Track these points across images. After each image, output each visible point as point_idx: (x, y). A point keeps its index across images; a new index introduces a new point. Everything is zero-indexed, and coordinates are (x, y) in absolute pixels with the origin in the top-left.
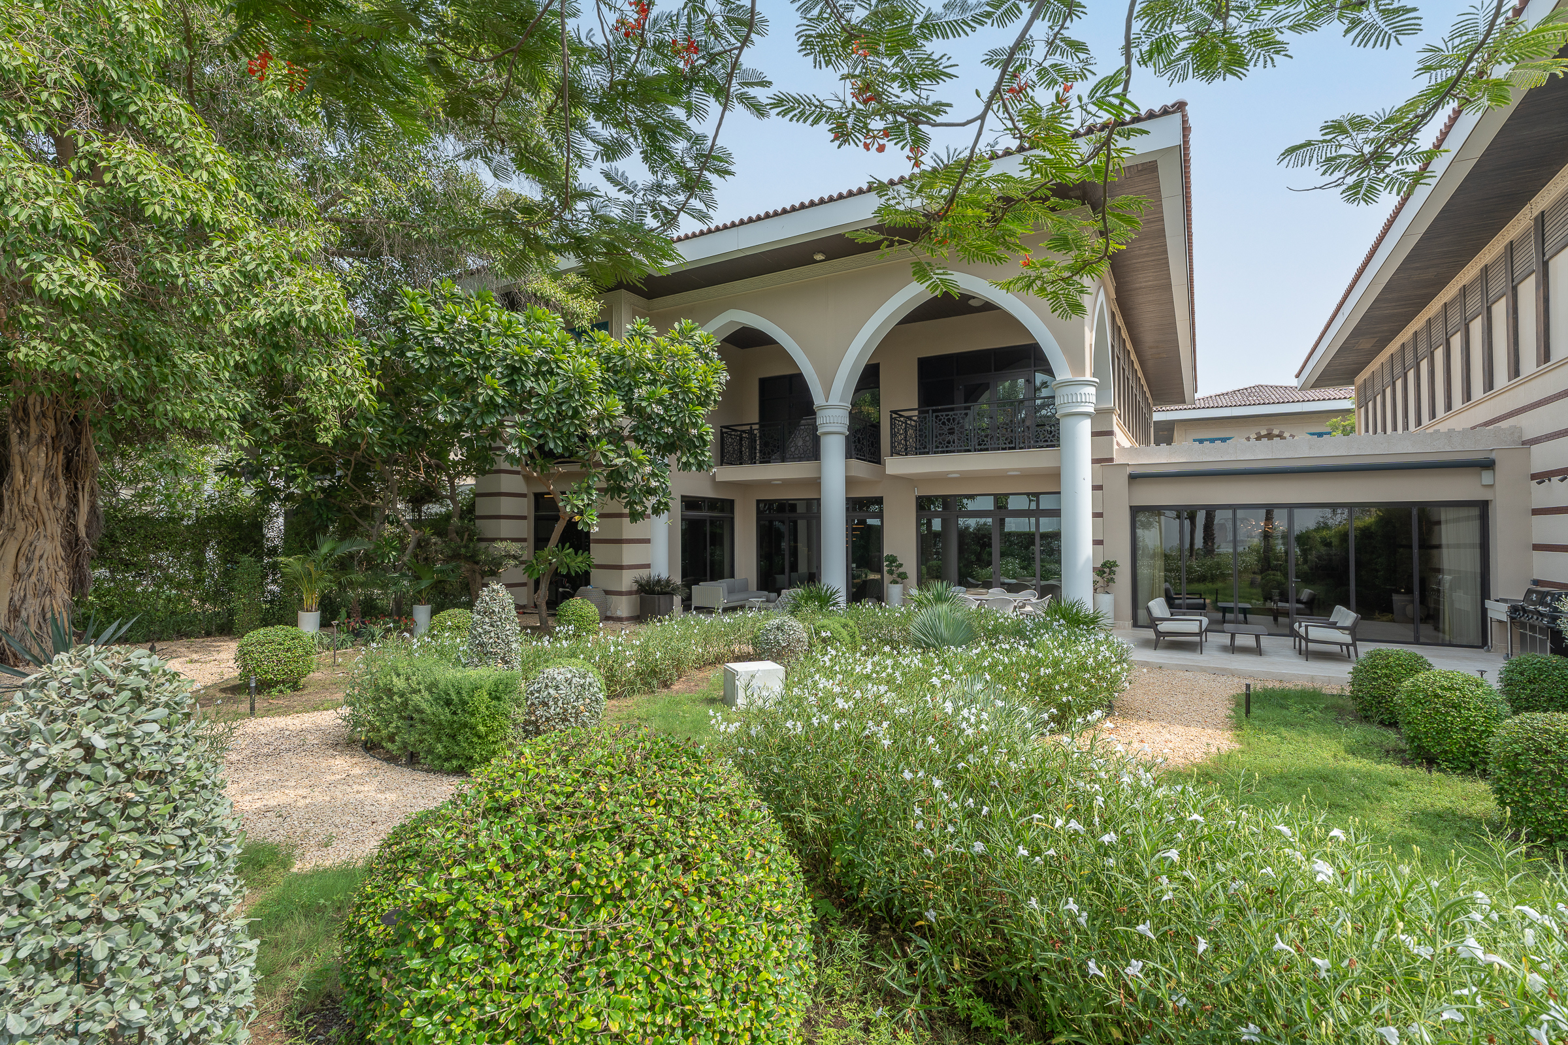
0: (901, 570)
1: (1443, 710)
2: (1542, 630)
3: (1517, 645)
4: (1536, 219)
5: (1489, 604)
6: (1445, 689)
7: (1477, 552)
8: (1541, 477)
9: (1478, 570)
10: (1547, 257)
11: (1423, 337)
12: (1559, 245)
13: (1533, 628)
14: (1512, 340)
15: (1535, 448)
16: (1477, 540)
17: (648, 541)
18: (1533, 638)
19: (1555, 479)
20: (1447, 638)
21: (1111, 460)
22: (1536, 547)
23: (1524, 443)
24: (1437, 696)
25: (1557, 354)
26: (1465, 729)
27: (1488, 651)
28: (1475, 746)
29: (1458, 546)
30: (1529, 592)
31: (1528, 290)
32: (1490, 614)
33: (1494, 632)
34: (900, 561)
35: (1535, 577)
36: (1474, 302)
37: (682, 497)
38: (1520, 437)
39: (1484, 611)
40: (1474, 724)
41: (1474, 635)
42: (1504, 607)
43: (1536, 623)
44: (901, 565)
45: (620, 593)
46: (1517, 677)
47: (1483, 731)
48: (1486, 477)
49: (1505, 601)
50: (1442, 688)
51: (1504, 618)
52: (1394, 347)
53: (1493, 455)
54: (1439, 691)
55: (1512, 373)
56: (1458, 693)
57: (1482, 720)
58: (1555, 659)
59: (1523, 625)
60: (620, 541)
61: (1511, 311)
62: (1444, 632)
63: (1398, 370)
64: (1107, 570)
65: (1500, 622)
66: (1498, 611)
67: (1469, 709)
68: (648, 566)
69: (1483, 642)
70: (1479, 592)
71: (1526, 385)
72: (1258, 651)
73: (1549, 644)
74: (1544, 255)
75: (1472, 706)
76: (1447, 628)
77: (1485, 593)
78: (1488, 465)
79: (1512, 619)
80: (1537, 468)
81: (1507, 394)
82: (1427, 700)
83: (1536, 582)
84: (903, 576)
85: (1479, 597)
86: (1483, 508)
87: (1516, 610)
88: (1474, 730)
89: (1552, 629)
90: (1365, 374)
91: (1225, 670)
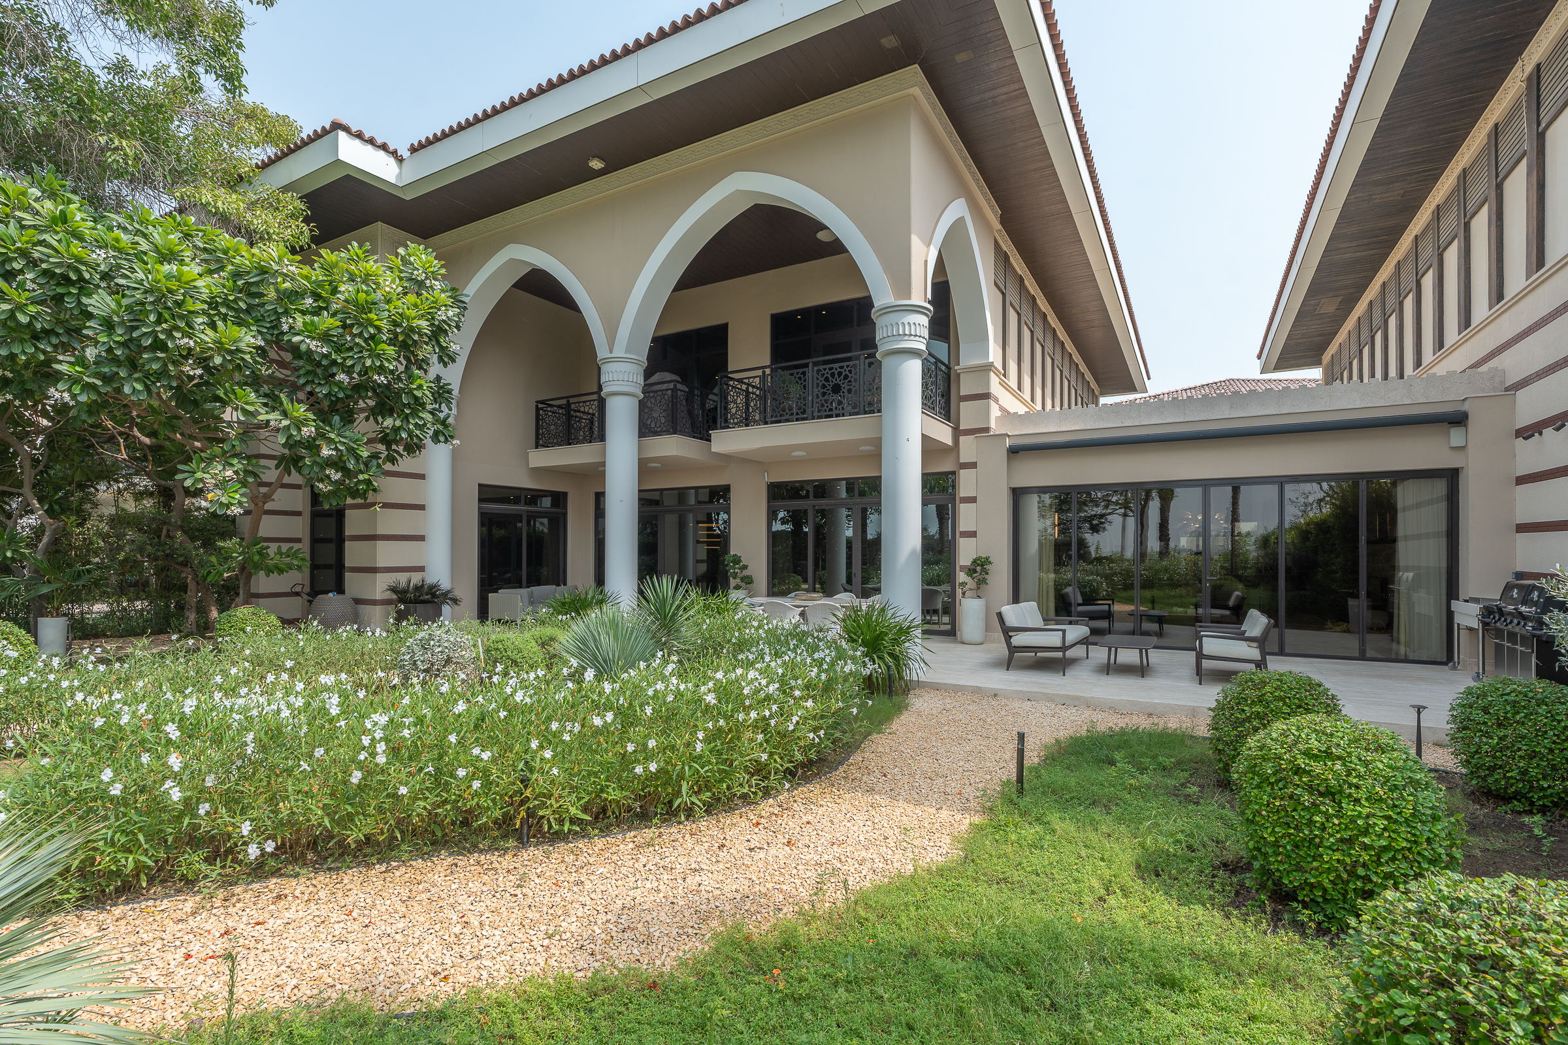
0: (746, 573)
1: (1306, 799)
2: (1525, 640)
3: (1490, 661)
4: (1529, 79)
5: (1456, 605)
6: (1315, 757)
7: (1443, 541)
8: (1527, 433)
9: (1444, 565)
10: (1543, 125)
11: (1392, 286)
12: (1560, 103)
13: (1512, 637)
14: (1494, 256)
15: (1520, 394)
16: (1443, 527)
17: (421, 538)
18: (1512, 651)
19: (1548, 432)
20: (1402, 650)
21: (987, 429)
22: (1522, 528)
23: (1507, 389)
24: (1298, 771)
25: (1553, 255)
26: (1350, 841)
27: (1454, 668)
28: (1365, 879)
29: (1419, 537)
30: (1508, 588)
31: (1517, 186)
32: (1457, 619)
33: (1464, 646)
34: (744, 562)
35: (1518, 569)
36: (1450, 222)
37: (480, 485)
38: (1503, 382)
39: (1450, 615)
40: (1366, 833)
41: (1436, 648)
42: (1475, 609)
43: (1517, 630)
44: (745, 567)
45: (374, 602)
46: (1478, 716)
47: (1385, 849)
48: (1456, 436)
49: (1476, 600)
50: (1307, 753)
51: (1475, 623)
52: (1360, 308)
53: (1466, 407)
54: (1301, 762)
55: (1494, 300)
56: (1338, 766)
57: (1382, 823)
58: (1542, 687)
59: (1499, 633)
60: (374, 538)
61: (1494, 217)
62: (1398, 642)
63: (1365, 335)
64: (979, 569)
65: (1471, 629)
66: (1467, 615)
67: (1357, 801)
68: (421, 569)
69: (1448, 658)
70: (1444, 592)
71: (1513, 310)
72: (1141, 671)
73: (1534, 660)
74: (1539, 124)
75: (1362, 794)
76: (1402, 637)
77: (1452, 591)
78: (1458, 420)
79: (1485, 624)
80: (1525, 418)
81: (1487, 329)
82: (1280, 779)
83: (1520, 575)
84: (748, 580)
85: (1444, 598)
86: (1452, 476)
87: (1490, 613)
88: (1366, 847)
89: (1539, 637)
90: (1332, 349)
91: (1078, 698)
